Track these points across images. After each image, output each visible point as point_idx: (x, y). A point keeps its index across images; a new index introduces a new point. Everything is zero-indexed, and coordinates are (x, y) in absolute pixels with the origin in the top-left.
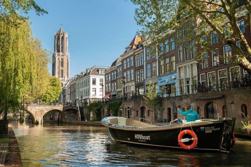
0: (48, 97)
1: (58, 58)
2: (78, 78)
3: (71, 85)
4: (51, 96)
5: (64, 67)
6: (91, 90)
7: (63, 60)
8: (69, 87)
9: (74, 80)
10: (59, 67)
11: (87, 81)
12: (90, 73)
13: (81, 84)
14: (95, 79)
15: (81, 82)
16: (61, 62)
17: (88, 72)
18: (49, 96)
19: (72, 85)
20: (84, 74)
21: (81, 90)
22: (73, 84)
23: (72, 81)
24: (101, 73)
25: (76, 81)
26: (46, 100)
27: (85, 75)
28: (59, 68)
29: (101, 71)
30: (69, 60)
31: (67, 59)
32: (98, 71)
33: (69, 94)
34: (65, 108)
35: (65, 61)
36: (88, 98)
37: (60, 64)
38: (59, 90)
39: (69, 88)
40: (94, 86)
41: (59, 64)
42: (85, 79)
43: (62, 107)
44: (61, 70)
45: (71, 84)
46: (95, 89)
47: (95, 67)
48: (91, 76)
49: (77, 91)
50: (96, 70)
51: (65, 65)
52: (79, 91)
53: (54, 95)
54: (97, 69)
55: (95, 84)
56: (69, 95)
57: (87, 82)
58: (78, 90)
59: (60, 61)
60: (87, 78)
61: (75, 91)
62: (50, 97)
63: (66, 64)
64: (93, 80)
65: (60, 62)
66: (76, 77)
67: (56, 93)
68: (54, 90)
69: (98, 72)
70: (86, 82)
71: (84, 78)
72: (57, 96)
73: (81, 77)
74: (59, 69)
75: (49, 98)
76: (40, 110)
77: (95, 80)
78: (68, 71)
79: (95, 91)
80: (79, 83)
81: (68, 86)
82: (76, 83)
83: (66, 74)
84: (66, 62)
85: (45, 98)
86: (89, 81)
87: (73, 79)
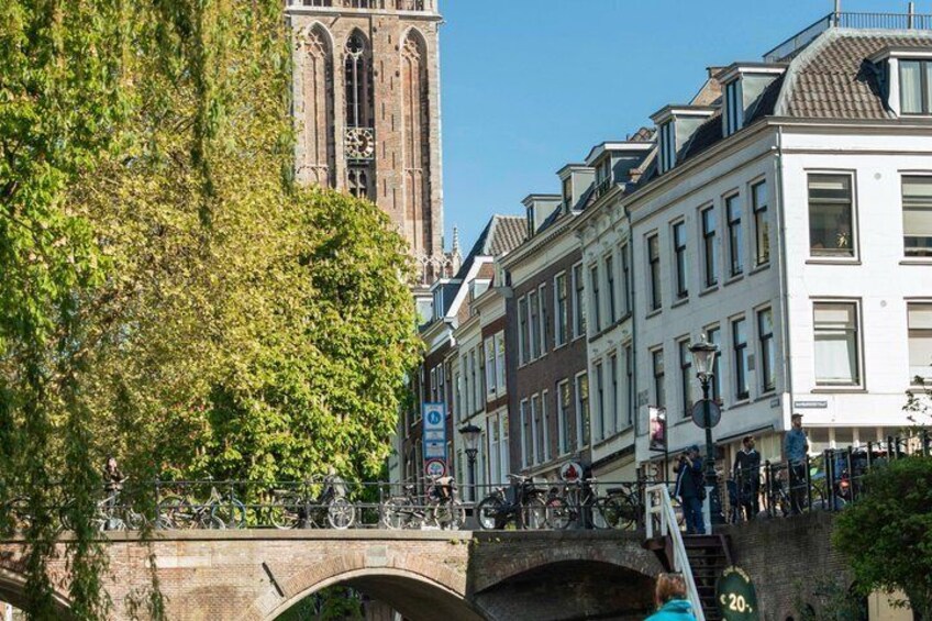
0: (267, 440)
1: (318, 31)
2: (604, 188)
3: (515, 296)
4: (305, 427)
5: (382, 125)
6: (801, 320)
7: (369, 46)
8: (498, 310)
9: (552, 220)
10: (331, 131)
11: (741, 208)
12: (780, 108)
13: (654, 262)
14: (846, 177)
15: (652, 240)
16: (349, 77)
17: (751, 91)
18: (276, 418)
19: (533, 282)
20: (683, 131)
21: (653, 332)
22: (547, 275)
23: (532, 235)
24: (912, 105)
25: (580, 231)
26: (240, 469)
27: (709, 136)
28: (331, 144)
29: (910, 72)
30: (432, 41)
31: (414, 36)
32: (874, 75)
33: (490, 407)
34: (496, 559)
35: (393, 62)
36: (769, 431)
37: (340, 91)
38: (394, 350)
39: (488, 331)
40: (834, 278)
41: (330, 93)
42: (714, 194)
43: (462, 552)
44: (352, 164)
45: (518, 277)
46: (852, 306)
47: (835, 32)
48: (788, 140)
49: (596, 351)
50: (852, 66)
51: (394, 99)
52: (630, 350)
53: (339, 407)
54: (861, 54)
55: (849, 248)
56: (503, 411)
57: (732, 224)
58: (618, 337)
59: (338, 64)
60: (740, 181)
61: (572, 356)
62: (285, 438)
63: (401, 90)
64: (813, 193)
65: (339, 77)
66: (582, 183)
67: (362, 390)
68: (335, 355)
69: (881, 91)
70: (716, 222)
71: (694, 180)
72: (373, 421)
73: (652, 173)
74: (332, 157)
75: (276, 451)
76: (197, 582)
77: (847, 193)
78: (426, 165)
79: (853, 335)
80: (624, 250)
81: (475, 306)
82: (576, 255)
83: (404, 199)
84: (402, 66)
85: (233, 454)
86: (765, 213)
87: (544, 211)
